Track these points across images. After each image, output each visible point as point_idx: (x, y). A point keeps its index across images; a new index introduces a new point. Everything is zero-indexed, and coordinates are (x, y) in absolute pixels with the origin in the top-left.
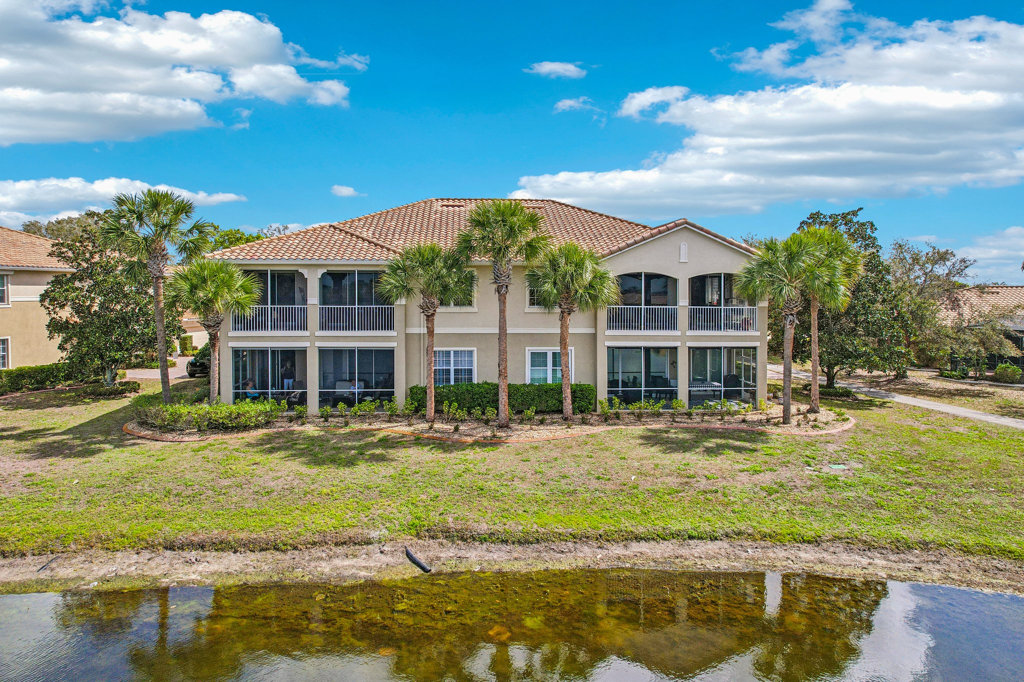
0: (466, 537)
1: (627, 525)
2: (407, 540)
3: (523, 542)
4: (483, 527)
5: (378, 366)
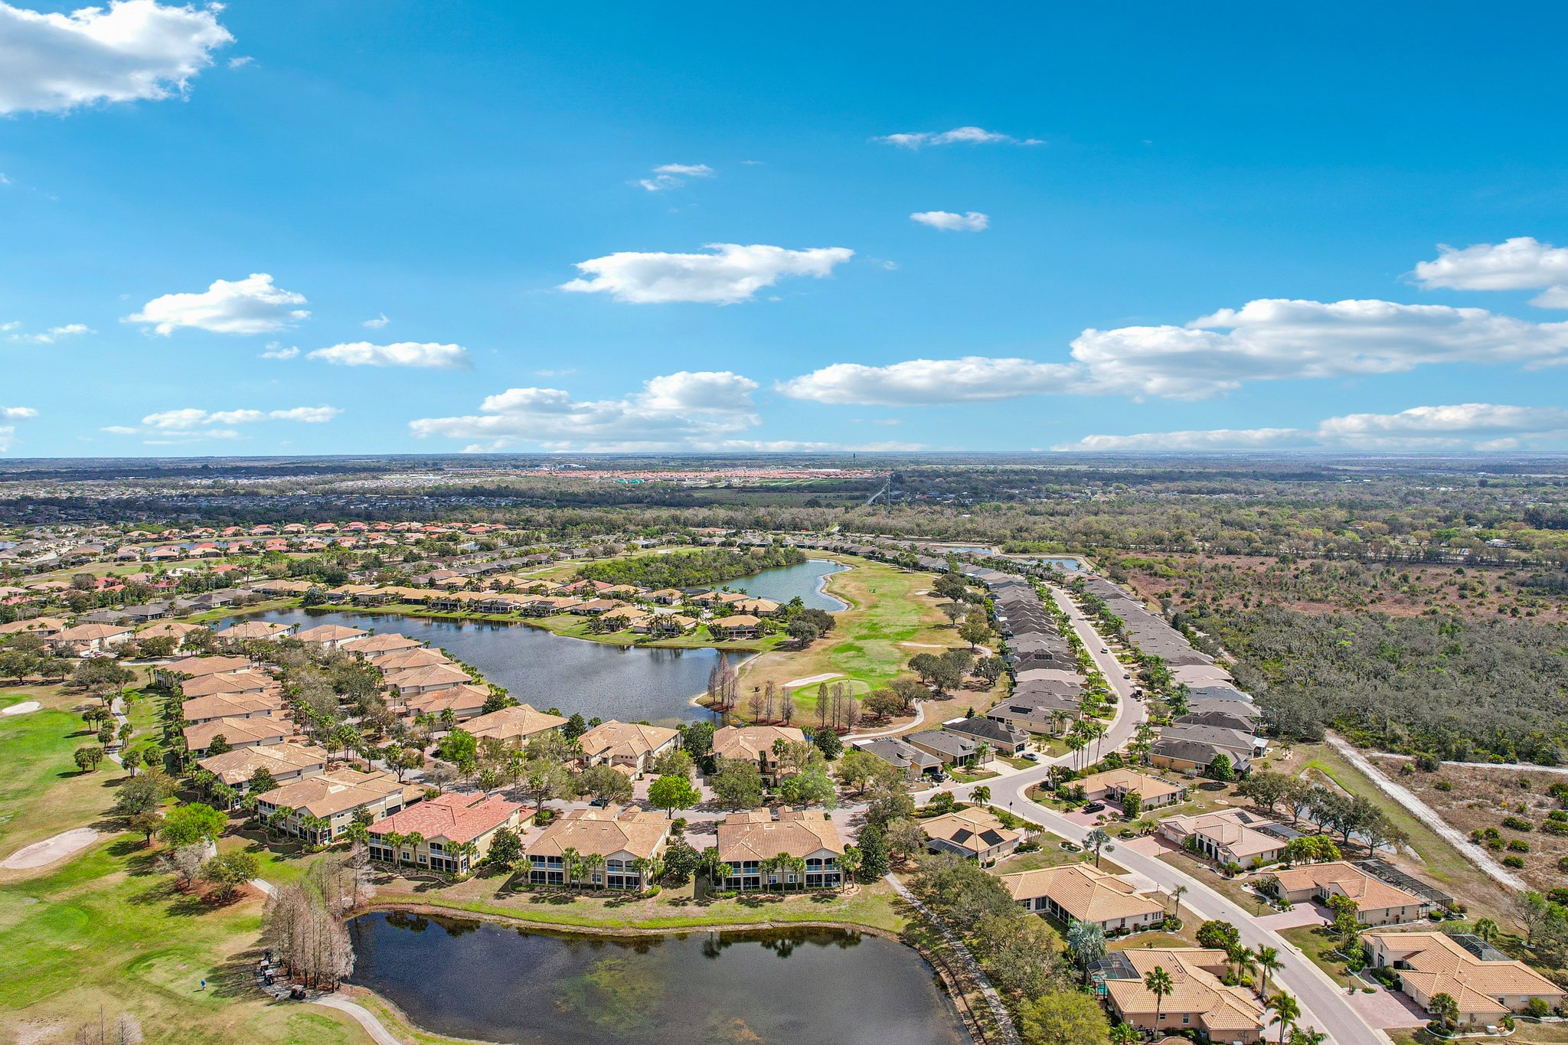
0: (778, 921)
1: (803, 919)
2: (770, 921)
3: (787, 922)
4: (781, 920)
5: (756, 880)
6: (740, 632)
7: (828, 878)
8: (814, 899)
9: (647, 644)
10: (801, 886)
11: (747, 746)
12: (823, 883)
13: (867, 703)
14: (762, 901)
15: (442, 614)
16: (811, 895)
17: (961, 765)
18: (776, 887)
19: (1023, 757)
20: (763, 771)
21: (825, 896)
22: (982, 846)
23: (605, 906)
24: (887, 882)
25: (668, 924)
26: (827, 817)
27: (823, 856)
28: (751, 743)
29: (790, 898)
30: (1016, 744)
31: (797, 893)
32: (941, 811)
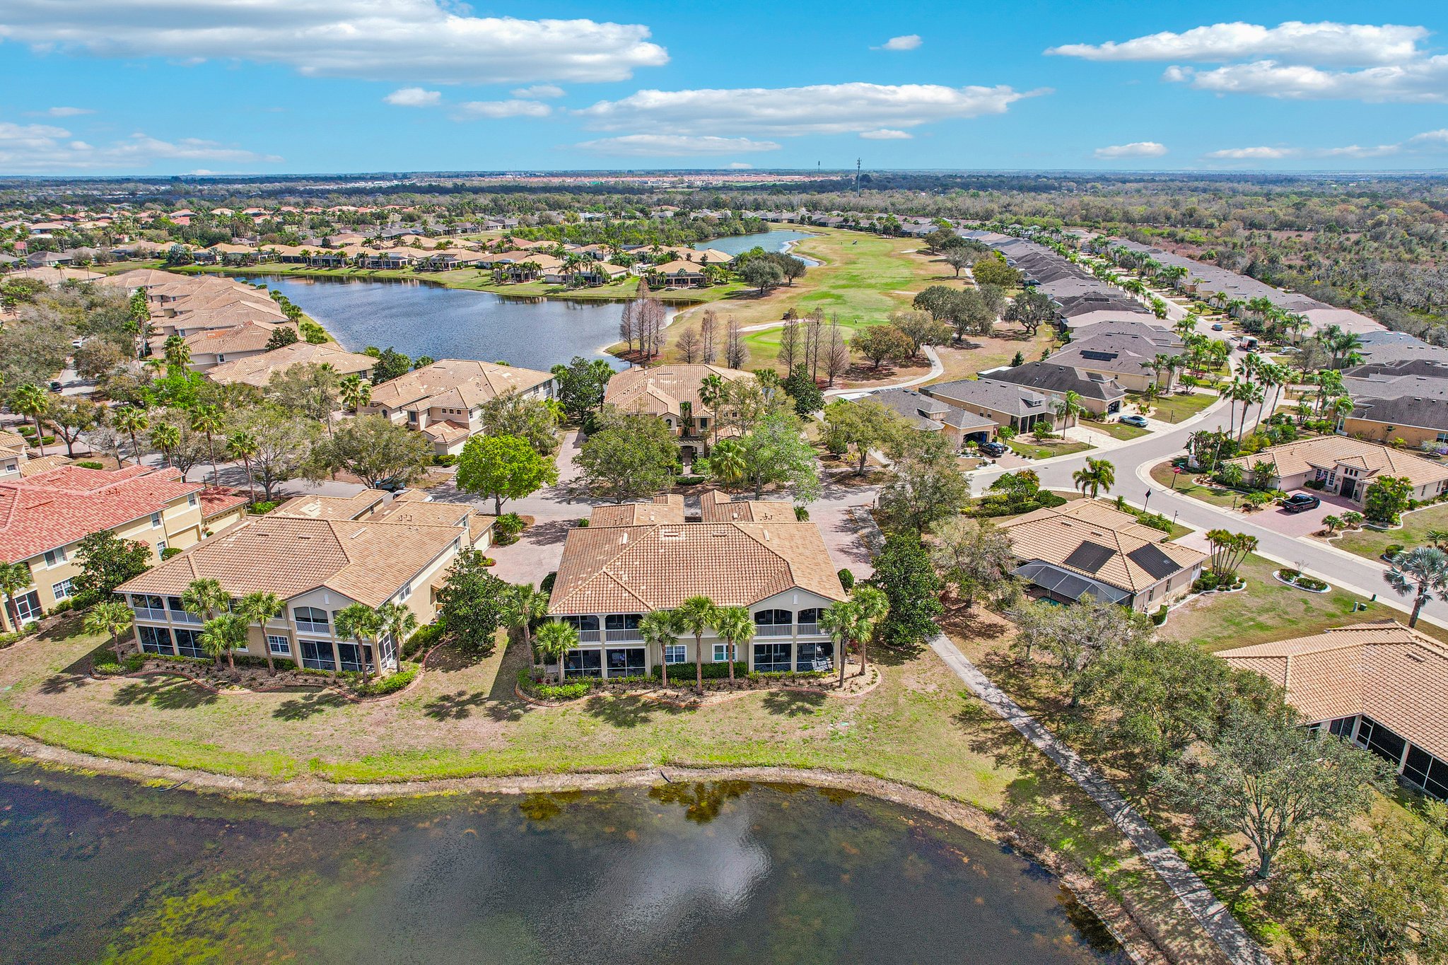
0: (681, 766)
1: (743, 760)
2: (662, 767)
3: (703, 768)
4: (689, 762)
5: (637, 657)
6: (681, 280)
7: (806, 653)
8: (772, 705)
9: (561, 294)
10: (741, 670)
11: (661, 394)
12: (794, 662)
13: (857, 344)
14: (647, 707)
15: (324, 272)
16: (763, 693)
17: (1023, 431)
18: (683, 673)
19: (1122, 421)
20: (685, 435)
21: (797, 696)
22: (1142, 580)
23: (278, 714)
24: (938, 660)
25: (406, 769)
26: (801, 514)
27: (795, 604)
28: (667, 390)
29: (716, 699)
30: (1110, 400)
31: (731, 687)
32: (1017, 507)
